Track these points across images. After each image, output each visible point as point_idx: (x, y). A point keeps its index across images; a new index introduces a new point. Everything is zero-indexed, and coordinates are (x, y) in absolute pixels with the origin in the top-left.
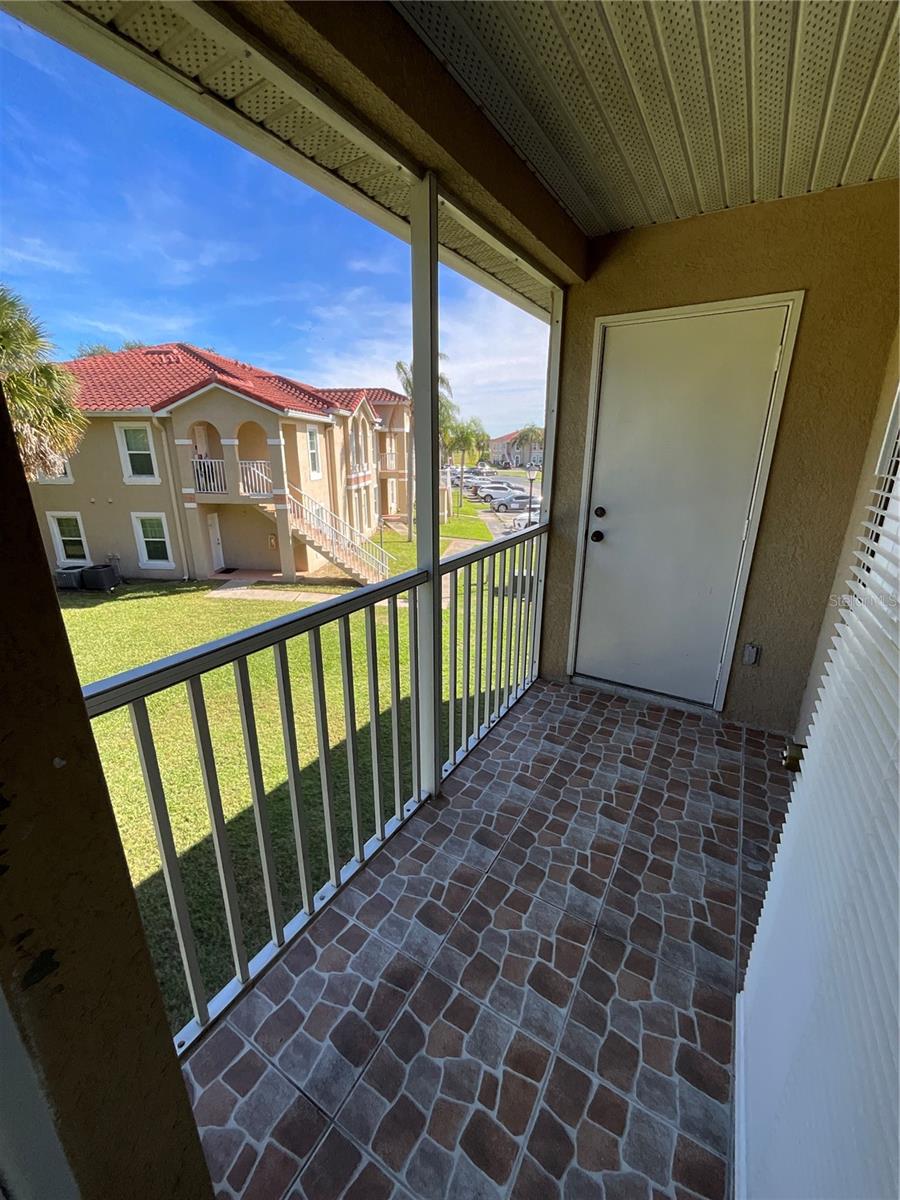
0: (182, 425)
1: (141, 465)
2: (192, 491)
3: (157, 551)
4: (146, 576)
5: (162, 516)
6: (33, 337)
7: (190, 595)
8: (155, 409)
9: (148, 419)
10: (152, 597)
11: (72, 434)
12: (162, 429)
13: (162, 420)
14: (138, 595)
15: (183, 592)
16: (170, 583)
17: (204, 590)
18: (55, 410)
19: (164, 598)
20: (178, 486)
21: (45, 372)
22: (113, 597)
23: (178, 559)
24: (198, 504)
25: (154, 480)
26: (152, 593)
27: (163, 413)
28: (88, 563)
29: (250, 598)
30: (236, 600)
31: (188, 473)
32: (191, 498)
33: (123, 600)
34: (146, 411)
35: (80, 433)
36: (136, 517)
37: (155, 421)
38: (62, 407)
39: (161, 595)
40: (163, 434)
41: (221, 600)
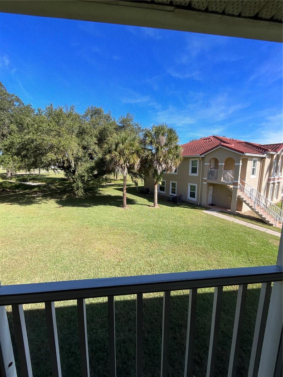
0: (207, 159)
1: (194, 170)
2: (206, 179)
3: (193, 195)
4: (189, 201)
5: (196, 185)
6: (176, 139)
7: (198, 210)
8: (201, 155)
9: (199, 158)
10: (187, 208)
11: (178, 162)
12: (202, 160)
13: (202, 158)
14: (184, 206)
15: (196, 209)
16: (194, 205)
17: (203, 209)
18: (176, 156)
19: (190, 209)
20: (202, 177)
21: (176, 147)
22: (178, 206)
23: (197, 199)
24: (207, 183)
25: (197, 175)
26: (188, 207)
27: (203, 156)
28: (175, 195)
29: (216, 216)
30: (212, 215)
31: (206, 173)
32: (205, 181)
33: (180, 207)
34: (198, 155)
35: (180, 162)
36: (189, 184)
37: (200, 158)
38: (178, 156)
39: (190, 208)
40: (202, 162)
41: (207, 214)
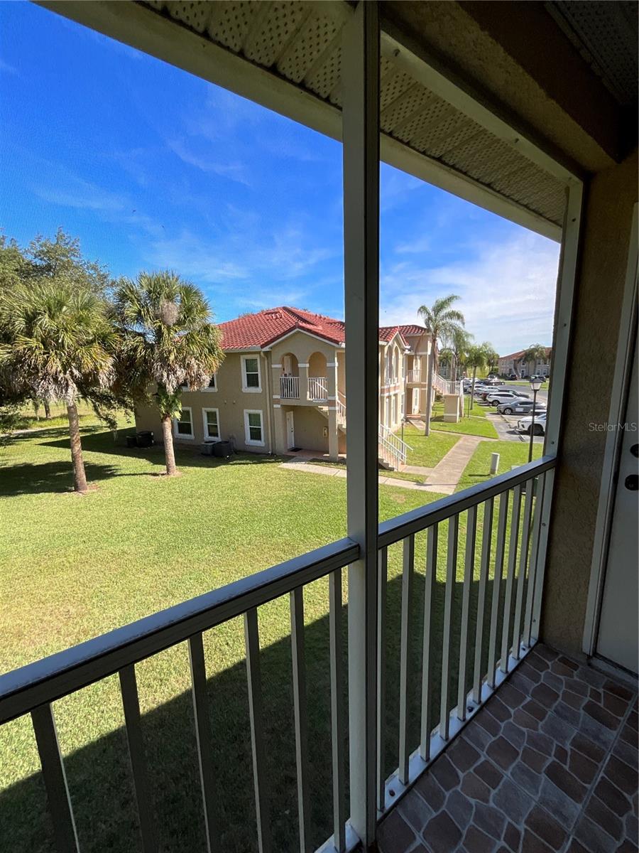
0: (276, 356)
1: (253, 381)
2: (279, 397)
3: (256, 434)
4: (248, 450)
5: (260, 412)
6: (203, 309)
7: (270, 465)
8: (262, 346)
9: (259, 353)
10: (247, 464)
11: (215, 363)
12: (266, 358)
13: (266, 353)
14: (240, 462)
15: (266, 462)
16: (261, 455)
17: (278, 462)
18: (209, 349)
19: (254, 465)
20: (271, 394)
21: (206, 329)
22: (226, 462)
23: (266, 440)
24: (282, 406)
25: (259, 390)
26: (248, 461)
27: (266, 349)
28: (218, 439)
29: (305, 470)
30: (297, 471)
31: (277, 386)
32: (277, 401)
33: (231, 464)
34: (258, 348)
35: (220, 362)
36: (246, 412)
37: (262, 354)
38: (213, 349)
39: (253, 463)
40: (266, 362)
41: (288, 470)
